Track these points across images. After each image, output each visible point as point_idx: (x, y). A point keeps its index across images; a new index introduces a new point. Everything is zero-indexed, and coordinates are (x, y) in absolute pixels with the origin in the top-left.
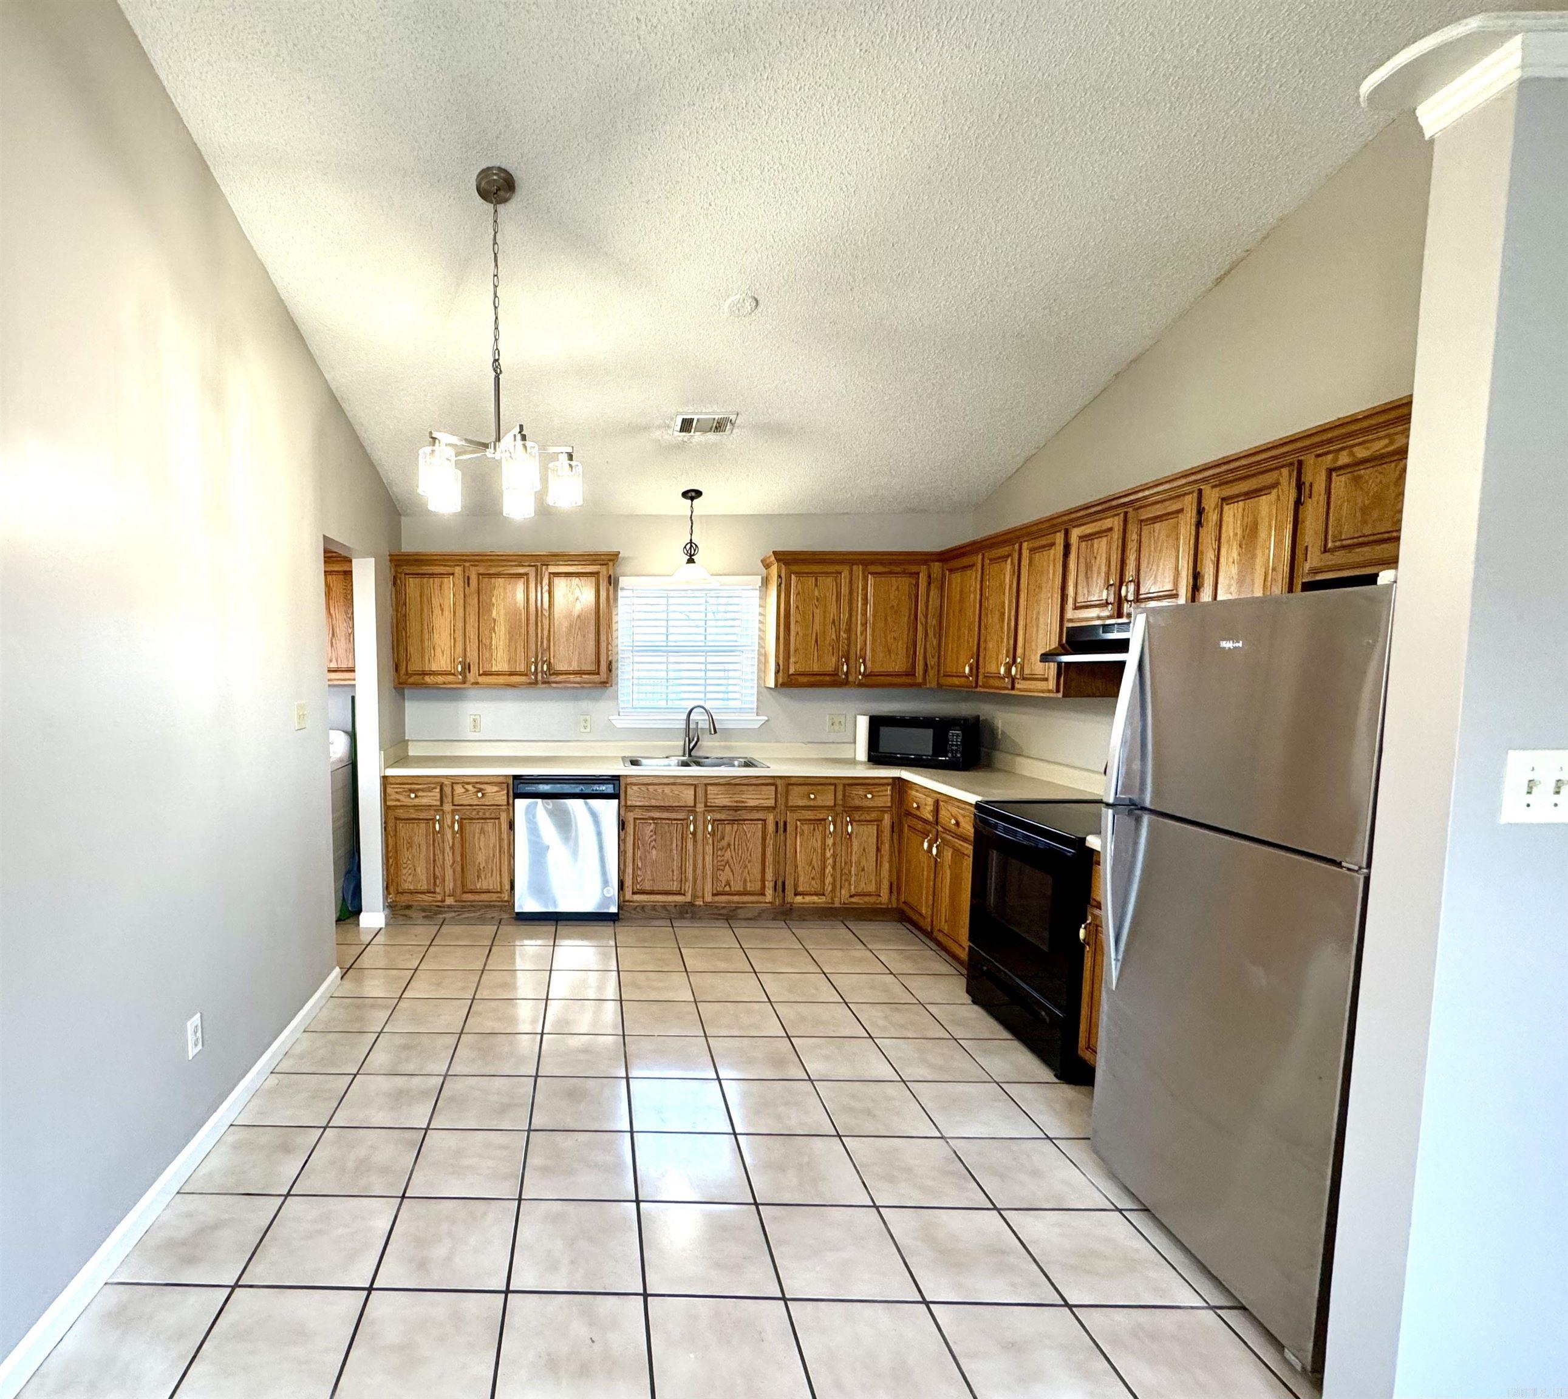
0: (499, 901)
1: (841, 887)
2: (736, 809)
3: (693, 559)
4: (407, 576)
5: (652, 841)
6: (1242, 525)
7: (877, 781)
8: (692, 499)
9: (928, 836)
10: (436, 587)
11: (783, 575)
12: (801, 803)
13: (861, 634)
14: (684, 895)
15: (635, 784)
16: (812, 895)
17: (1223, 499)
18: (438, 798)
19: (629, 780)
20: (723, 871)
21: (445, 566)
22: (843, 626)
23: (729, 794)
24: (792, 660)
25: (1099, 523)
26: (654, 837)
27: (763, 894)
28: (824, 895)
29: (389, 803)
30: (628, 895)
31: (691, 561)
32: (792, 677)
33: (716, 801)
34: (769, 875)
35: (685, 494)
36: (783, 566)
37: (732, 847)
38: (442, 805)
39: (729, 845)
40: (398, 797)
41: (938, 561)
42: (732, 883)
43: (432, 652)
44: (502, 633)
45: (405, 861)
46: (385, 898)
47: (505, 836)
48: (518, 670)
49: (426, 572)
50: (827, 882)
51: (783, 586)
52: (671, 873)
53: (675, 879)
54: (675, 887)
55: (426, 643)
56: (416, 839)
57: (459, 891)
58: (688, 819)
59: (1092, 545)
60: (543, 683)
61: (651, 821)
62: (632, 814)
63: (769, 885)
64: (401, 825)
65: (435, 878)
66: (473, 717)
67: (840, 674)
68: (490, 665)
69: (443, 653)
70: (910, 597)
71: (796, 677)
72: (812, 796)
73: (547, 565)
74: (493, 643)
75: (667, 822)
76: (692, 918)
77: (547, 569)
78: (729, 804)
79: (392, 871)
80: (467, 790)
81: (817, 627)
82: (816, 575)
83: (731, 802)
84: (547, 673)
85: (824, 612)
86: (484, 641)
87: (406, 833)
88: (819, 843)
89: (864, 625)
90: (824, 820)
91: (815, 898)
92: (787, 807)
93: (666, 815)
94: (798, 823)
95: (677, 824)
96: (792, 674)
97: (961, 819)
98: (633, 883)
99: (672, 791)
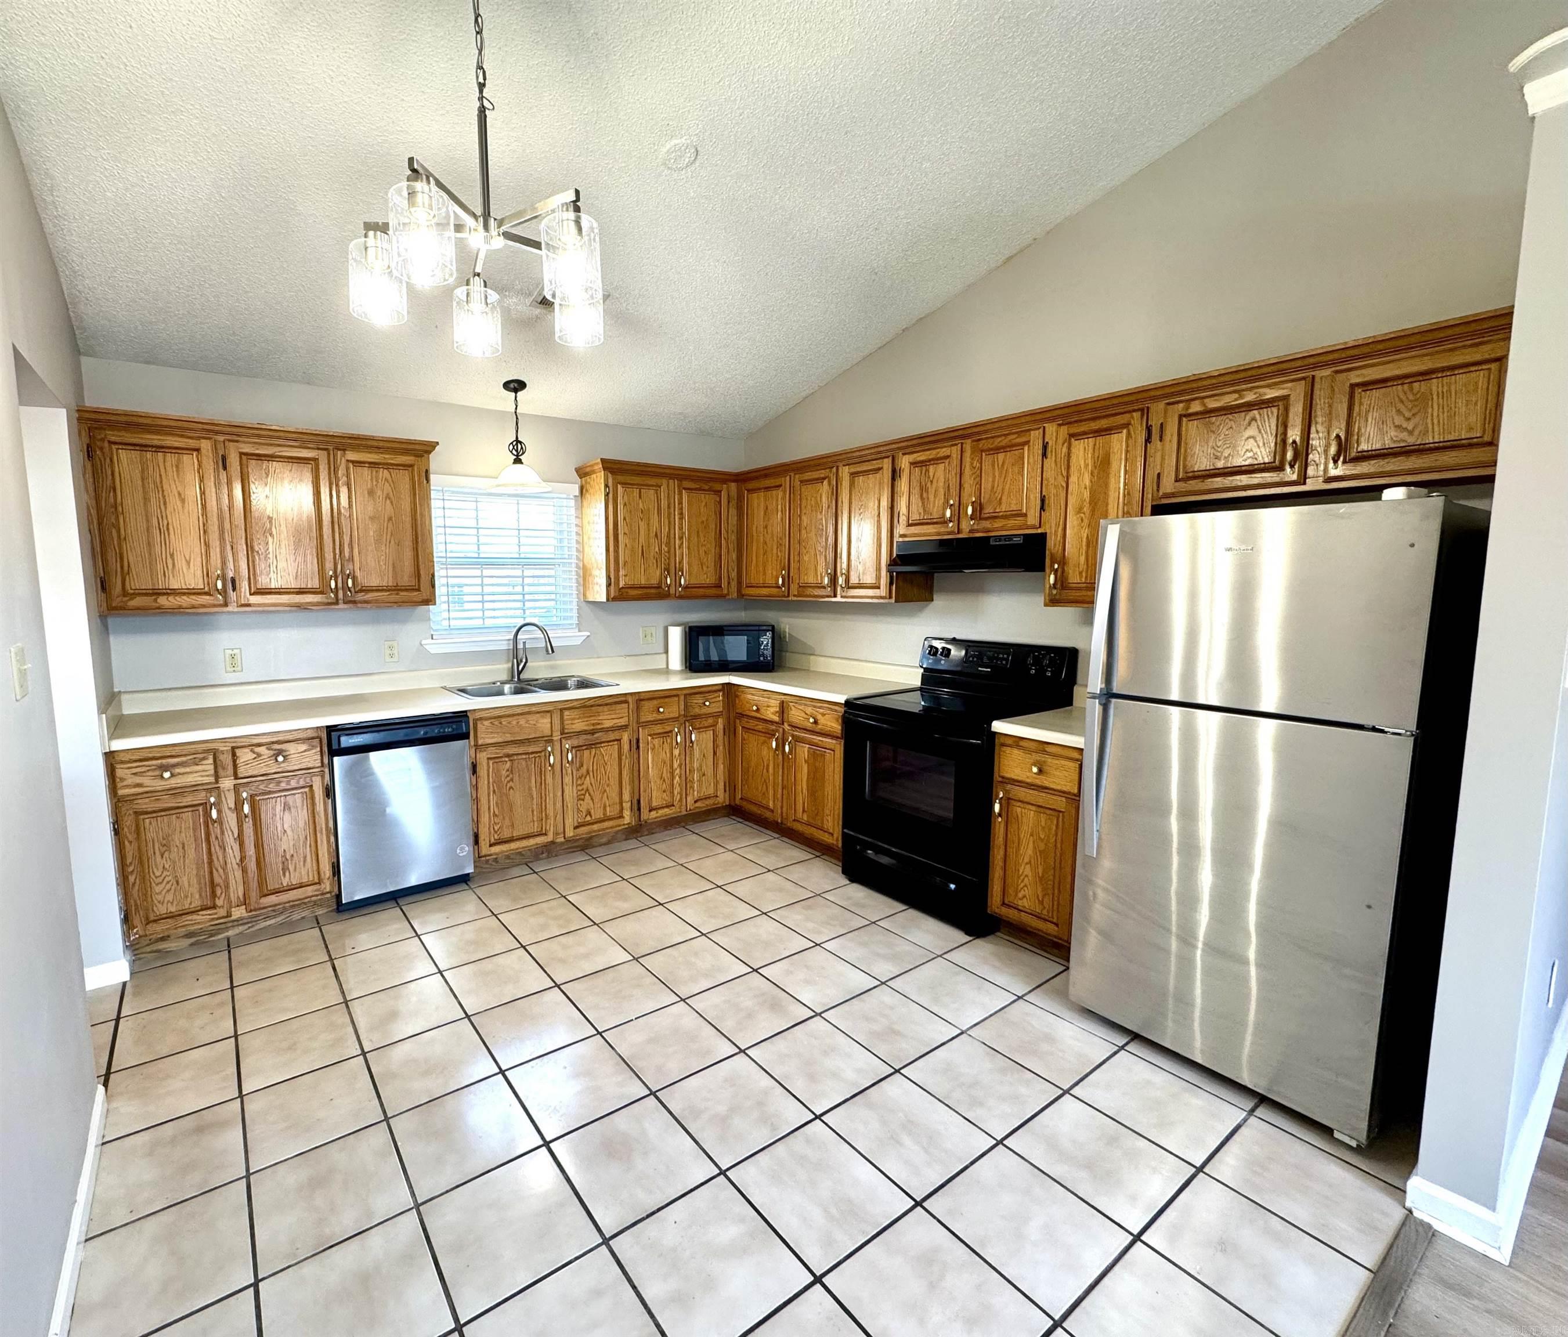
0: (317, 895)
1: (686, 795)
2: (592, 733)
3: (520, 460)
4: (114, 447)
5: (508, 782)
6: (1093, 457)
7: (710, 689)
8: (516, 391)
9: (774, 735)
10: (169, 468)
11: (610, 484)
12: (650, 718)
13: (680, 547)
14: (546, 834)
15: (487, 719)
16: (663, 808)
17: (1071, 436)
18: (212, 772)
19: (478, 715)
20: (583, 800)
21: (182, 436)
22: (664, 540)
23: (585, 717)
24: (622, 573)
25: (934, 452)
26: (511, 776)
27: (621, 817)
28: (673, 806)
29: (121, 792)
30: (485, 849)
31: (518, 461)
32: (623, 590)
33: (574, 726)
34: (626, 797)
35: (507, 385)
36: (610, 475)
37: (591, 774)
38: (217, 782)
39: (588, 772)
40: (138, 780)
41: (734, 481)
42: (592, 812)
43: (170, 561)
44: (284, 535)
45: (158, 874)
46: (126, 935)
47: (320, 807)
48: (309, 586)
49: (148, 442)
50: (676, 793)
51: (611, 495)
52: (531, 813)
53: (535, 819)
54: (536, 829)
55: (158, 548)
56: (177, 840)
57: (254, 894)
58: (545, 750)
59: (927, 471)
60: (345, 603)
61: (507, 759)
62: (485, 753)
63: (627, 805)
64: (147, 821)
65: (213, 885)
66: (230, 652)
67: (663, 587)
68: (268, 580)
69: (188, 563)
70: (716, 514)
71: (626, 590)
72: (661, 710)
73: (344, 450)
74: (270, 550)
75: (524, 757)
76: (548, 857)
77: (344, 455)
78: (586, 728)
79: (136, 895)
80: (259, 755)
81: (642, 540)
82: (640, 486)
83: (588, 725)
84: (352, 590)
85: (648, 524)
86: (256, 548)
87: (157, 833)
88: (668, 755)
89: (681, 538)
90: (671, 731)
91: (666, 811)
92: (638, 722)
93: (521, 750)
94: (650, 738)
95: (535, 757)
96: (623, 588)
97: (819, 717)
98: (490, 833)
99: (527, 722)
